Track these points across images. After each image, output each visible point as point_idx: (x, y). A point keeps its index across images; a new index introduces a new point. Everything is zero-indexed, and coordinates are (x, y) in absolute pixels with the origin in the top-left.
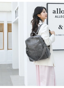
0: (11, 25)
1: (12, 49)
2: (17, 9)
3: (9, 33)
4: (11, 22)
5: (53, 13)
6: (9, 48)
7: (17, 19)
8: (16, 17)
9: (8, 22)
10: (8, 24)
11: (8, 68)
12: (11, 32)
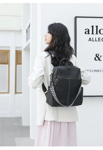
0: (21, 53)
1: (21, 93)
2: (29, 27)
3: (17, 66)
4: (21, 47)
5: (85, 33)
6: (17, 91)
7: (28, 42)
8: (27, 39)
9: (16, 47)
10: (16, 51)
11: (15, 124)
12: (21, 64)
